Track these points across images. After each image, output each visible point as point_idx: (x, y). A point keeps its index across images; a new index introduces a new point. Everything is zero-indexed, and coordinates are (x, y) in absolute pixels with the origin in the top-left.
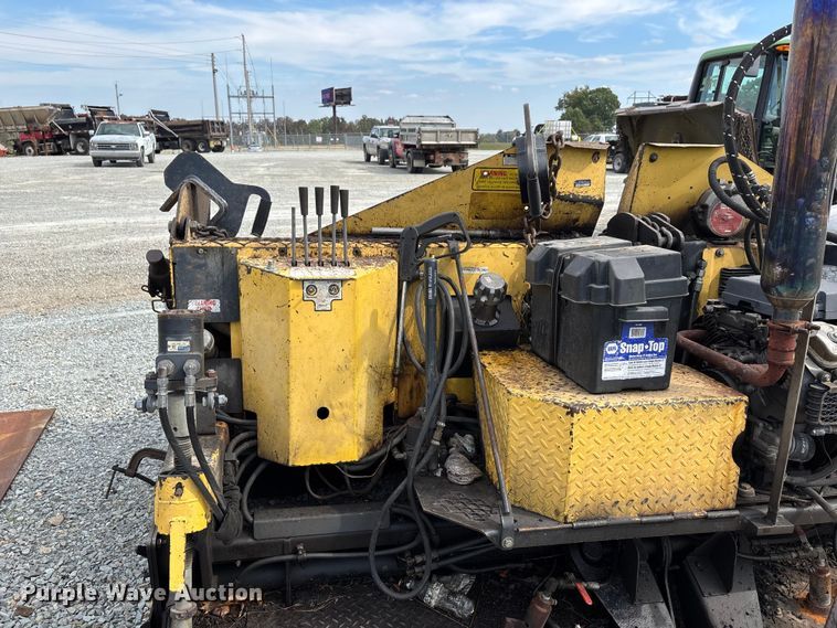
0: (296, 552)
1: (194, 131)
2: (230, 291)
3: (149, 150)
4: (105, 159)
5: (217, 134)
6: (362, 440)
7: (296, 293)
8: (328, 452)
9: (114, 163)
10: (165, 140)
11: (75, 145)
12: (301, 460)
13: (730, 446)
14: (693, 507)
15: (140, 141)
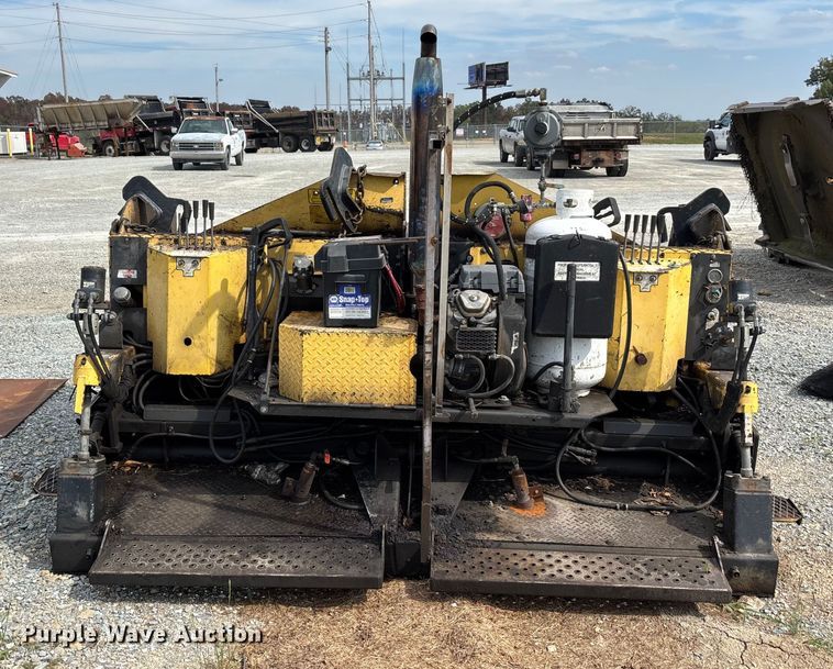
0: (168, 431)
1: (297, 124)
2: (141, 265)
3: (236, 150)
4: (186, 160)
5: (325, 128)
6: (214, 363)
7: (172, 265)
8: (191, 367)
9: (198, 165)
10: (263, 135)
11: (159, 144)
12: (173, 372)
13: (408, 363)
14: (387, 402)
15: (226, 139)
